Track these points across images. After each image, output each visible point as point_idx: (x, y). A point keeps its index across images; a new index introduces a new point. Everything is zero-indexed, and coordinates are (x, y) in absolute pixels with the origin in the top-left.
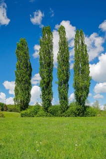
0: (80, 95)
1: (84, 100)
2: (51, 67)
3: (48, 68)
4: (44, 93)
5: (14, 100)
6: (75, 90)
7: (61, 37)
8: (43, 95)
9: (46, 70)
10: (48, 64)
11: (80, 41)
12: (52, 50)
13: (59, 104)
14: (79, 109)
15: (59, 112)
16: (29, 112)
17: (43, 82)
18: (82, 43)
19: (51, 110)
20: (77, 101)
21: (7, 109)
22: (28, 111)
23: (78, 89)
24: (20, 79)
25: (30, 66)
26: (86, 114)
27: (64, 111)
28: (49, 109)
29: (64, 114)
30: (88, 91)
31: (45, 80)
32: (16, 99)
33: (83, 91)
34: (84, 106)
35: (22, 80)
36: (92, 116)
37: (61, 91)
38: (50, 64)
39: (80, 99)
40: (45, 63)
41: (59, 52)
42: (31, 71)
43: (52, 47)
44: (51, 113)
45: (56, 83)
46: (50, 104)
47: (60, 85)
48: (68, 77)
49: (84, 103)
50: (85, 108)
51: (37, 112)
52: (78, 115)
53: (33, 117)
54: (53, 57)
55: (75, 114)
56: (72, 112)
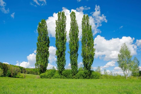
0: (87, 62)
1: (90, 66)
2: (64, 40)
3: (62, 41)
4: (59, 59)
5: (35, 65)
6: (83, 58)
7: (72, 20)
8: (58, 62)
9: (61, 43)
10: (62, 38)
11: (86, 23)
12: (65, 29)
13: (71, 69)
14: (86, 73)
15: (71, 75)
17: (58, 52)
18: (88, 24)
19: (64, 73)
20: (85, 66)
21: (25, 72)
22: (46, 73)
23: (85, 57)
24: (40, 49)
25: (48, 40)
26: (92, 77)
27: (75, 74)
28: (63, 72)
29: (75, 76)
30: (93, 59)
31: (60, 50)
32: (37, 64)
33: (89, 59)
34: (90, 70)
35: (42, 50)
36: (96, 79)
37: (72, 58)
38: (63, 38)
39: (87, 65)
40: (60, 38)
41: (70, 30)
42: (49, 43)
43: (65, 26)
44: (64, 75)
45: (68, 52)
46: (63, 68)
47: (71, 54)
48: (77, 48)
49: (90, 68)
50: (91, 72)
51: (53, 74)
53: (50, 78)
54: (66, 33)
55: (83, 76)
56: (81, 75)
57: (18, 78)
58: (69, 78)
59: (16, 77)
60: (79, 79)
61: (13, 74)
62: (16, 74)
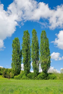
14: (44, 75)
15: (33, 77)
16: (18, 77)
27: (36, 76)
28: (28, 75)
49: (47, 72)
52: (44, 78)
55: (42, 78)
56: (40, 77)
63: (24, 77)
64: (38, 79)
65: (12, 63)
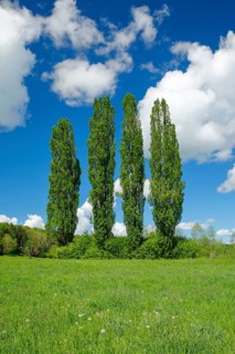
4: (97, 213)
8: (95, 217)
14: (162, 244)
15: (126, 249)
16: (71, 249)
19: (109, 245)
20: (158, 228)
27: (134, 248)
28: (107, 243)
29: (134, 253)
34: (172, 237)
35: (60, 191)
38: (107, 161)
39: (163, 223)
44: (110, 251)
46: (108, 234)
49: (173, 232)
52: (162, 255)
55: (156, 253)
56: (149, 249)
57: (51, 257)
58: (122, 257)
59: (45, 257)
60: (146, 260)
61: (40, 249)
62: (46, 250)
63: (93, 249)
64: (144, 257)
65: (49, 205)
